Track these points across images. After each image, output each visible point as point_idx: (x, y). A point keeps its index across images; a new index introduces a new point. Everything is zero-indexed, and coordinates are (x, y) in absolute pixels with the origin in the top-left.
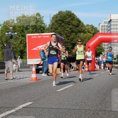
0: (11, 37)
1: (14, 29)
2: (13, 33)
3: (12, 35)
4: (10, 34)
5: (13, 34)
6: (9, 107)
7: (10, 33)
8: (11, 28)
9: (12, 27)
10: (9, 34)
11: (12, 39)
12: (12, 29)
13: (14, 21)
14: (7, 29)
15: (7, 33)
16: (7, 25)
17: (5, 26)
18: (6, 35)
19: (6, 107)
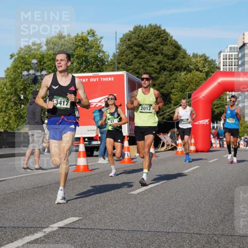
0: (35, 80)
1: (41, 65)
2: (38, 71)
3: (36, 77)
4: (33, 74)
5: (39, 74)
6: (31, 228)
7: (32, 72)
8: (35, 61)
9: (36, 59)
10: (30, 74)
11: (37, 85)
12: (37, 63)
13: (41, 47)
14: (26, 64)
15: (25, 73)
16: (26, 56)
17: (22, 58)
18: (24, 75)
19: (23, 228)
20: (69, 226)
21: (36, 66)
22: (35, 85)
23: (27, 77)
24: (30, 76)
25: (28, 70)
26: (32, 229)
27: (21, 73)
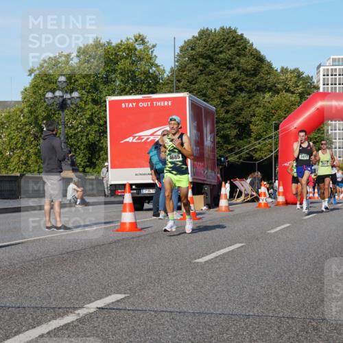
0: (63, 105)
1: (71, 83)
2: (66, 92)
3: (64, 100)
4: (60, 96)
5: (68, 96)
6: (59, 308)
7: (58, 93)
8: (62, 79)
9: (64, 75)
10: (56, 97)
11: (66, 111)
12: (65, 82)
13: (72, 59)
14: (50, 83)
15: (49, 95)
17: (45, 74)
18: (47, 98)
19: (49, 309)
20: (111, 306)
21: (65, 85)
22: (63, 111)
23: (52, 101)
24: (56, 99)
25: (53, 91)
26: (60, 310)
27: (44, 95)
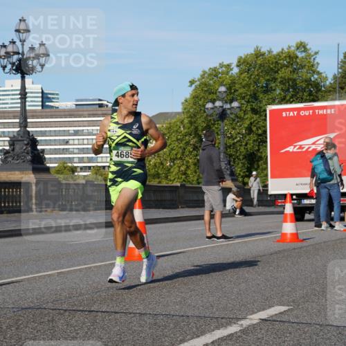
0: (223, 115)
1: (231, 93)
2: (226, 102)
3: (224, 110)
4: (220, 107)
5: (228, 106)
6: (222, 318)
7: (218, 104)
8: (222, 89)
9: (224, 85)
10: (216, 107)
11: (226, 121)
12: (225, 92)
13: (232, 70)
14: (210, 94)
15: (209, 105)
16: (211, 82)
17: (206, 85)
18: (207, 109)
19: (212, 318)
20: (274, 318)
21: (225, 95)
22: (223, 121)
23: (211, 111)
24: (216, 109)
25: (213, 101)
26: (224, 320)
27: (204, 106)
